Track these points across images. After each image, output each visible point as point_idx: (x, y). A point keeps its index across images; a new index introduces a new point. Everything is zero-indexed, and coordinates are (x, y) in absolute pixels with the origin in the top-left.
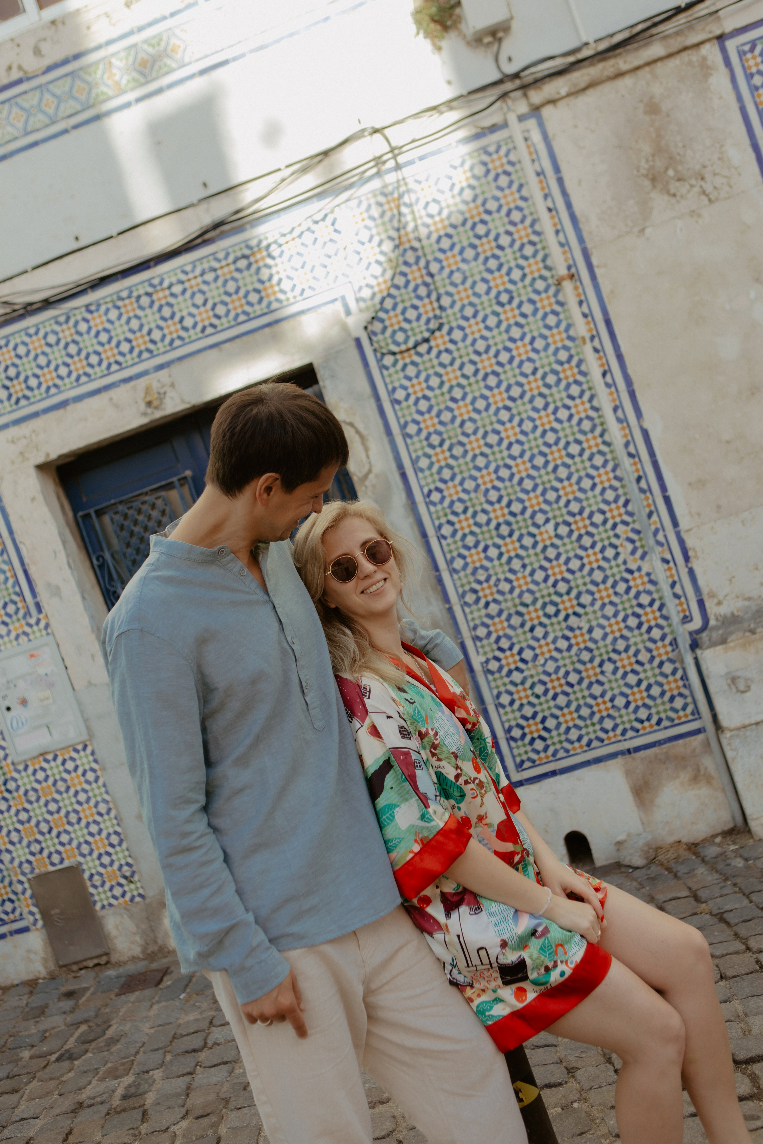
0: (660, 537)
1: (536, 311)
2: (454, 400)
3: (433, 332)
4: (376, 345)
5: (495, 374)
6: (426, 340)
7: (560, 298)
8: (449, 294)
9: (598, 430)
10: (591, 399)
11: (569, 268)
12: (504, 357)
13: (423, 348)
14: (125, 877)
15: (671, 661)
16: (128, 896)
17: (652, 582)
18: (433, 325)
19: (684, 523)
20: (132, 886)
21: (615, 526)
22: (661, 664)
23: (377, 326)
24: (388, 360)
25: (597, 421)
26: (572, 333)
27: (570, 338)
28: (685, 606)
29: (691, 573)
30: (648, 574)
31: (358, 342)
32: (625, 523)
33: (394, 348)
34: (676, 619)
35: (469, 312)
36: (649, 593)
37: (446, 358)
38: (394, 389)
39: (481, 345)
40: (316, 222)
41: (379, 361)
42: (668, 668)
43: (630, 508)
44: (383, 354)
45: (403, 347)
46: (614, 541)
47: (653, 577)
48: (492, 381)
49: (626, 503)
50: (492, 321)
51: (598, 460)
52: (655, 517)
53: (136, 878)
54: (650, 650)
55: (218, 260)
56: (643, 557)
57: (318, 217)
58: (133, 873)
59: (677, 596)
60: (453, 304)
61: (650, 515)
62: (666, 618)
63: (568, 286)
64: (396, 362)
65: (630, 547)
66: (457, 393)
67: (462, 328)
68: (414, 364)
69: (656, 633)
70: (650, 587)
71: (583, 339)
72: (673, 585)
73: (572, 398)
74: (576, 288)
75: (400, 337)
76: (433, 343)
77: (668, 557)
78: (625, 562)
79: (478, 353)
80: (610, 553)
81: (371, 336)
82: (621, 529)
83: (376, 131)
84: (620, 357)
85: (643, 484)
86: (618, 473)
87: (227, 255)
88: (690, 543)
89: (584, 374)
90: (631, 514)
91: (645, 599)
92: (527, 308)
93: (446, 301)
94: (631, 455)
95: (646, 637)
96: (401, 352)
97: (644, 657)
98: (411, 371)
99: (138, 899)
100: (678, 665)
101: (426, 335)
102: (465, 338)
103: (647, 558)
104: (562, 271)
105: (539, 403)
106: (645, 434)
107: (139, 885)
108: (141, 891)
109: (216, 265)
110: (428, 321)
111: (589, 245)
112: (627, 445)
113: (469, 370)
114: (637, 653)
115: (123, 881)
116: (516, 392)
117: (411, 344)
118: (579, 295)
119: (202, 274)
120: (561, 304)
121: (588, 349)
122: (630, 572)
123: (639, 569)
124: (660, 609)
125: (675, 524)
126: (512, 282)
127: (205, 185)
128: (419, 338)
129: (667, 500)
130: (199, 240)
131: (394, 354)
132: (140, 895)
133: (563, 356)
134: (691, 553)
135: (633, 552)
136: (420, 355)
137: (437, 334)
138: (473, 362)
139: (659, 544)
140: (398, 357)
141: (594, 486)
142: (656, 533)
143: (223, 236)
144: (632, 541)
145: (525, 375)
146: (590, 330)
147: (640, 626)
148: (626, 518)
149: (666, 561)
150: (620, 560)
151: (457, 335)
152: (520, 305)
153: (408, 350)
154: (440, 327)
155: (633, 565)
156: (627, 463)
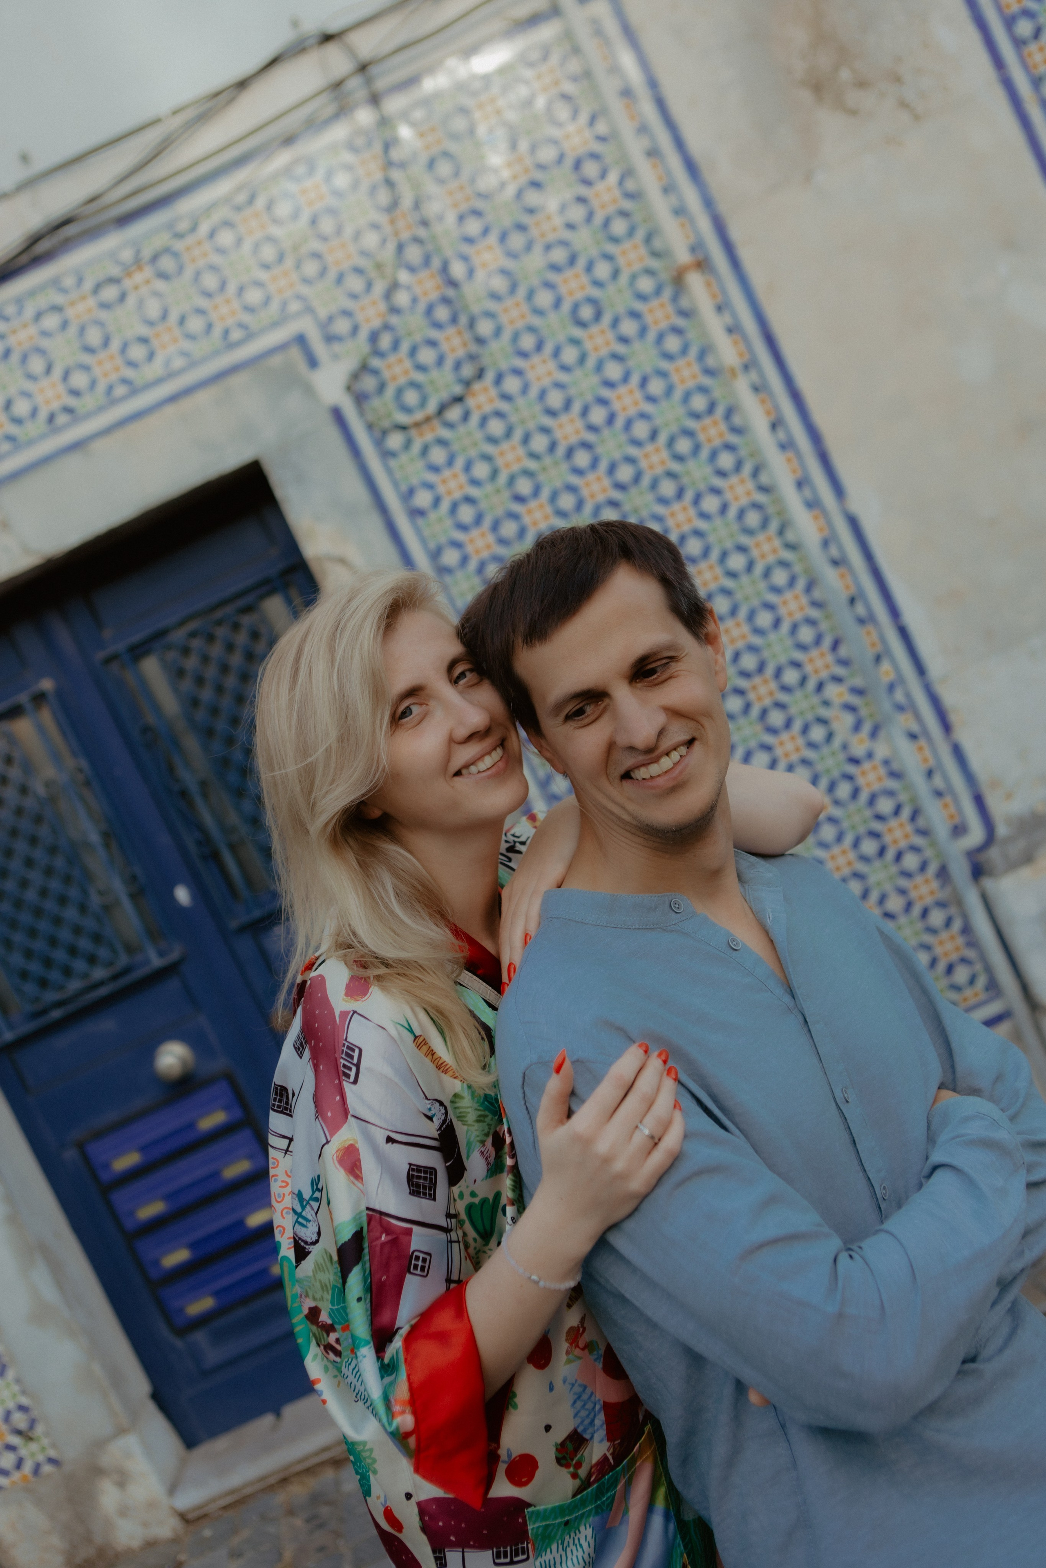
0: (899, 696)
1: (643, 331)
2: (519, 499)
3: (467, 384)
4: (370, 417)
5: (586, 446)
6: (459, 399)
7: (684, 303)
8: (490, 315)
9: (774, 526)
10: (755, 473)
11: (693, 249)
12: (598, 415)
13: (454, 414)
14: (19, 1433)
15: (941, 905)
16: (28, 1467)
17: (895, 775)
18: (468, 371)
19: (935, 667)
20: (34, 1447)
21: (820, 687)
22: (925, 913)
23: (369, 383)
24: (395, 441)
25: (771, 510)
26: (710, 361)
27: (709, 372)
28: (952, 809)
29: (958, 752)
30: (886, 762)
31: (337, 415)
32: (837, 679)
33: (402, 418)
34: (942, 830)
35: (528, 342)
36: (890, 793)
37: (496, 427)
38: (411, 492)
39: (555, 399)
40: (238, 209)
41: (379, 443)
42: (937, 918)
43: (843, 651)
44: (385, 433)
45: (419, 416)
46: (824, 712)
47: (895, 766)
48: (582, 459)
49: (835, 645)
50: (570, 355)
51: (780, 577)
52: (886, 666)
53: (39, 1429)
54: (902, 892)
55: (64, 291)
56: (874, 733)
57: (241, 198)
58: (32, 1423)
59: (939, 794)
60: (498, 332)
61: (878, 659)
62: (924, 832)
63: (695, 281)
64: (408, 445)
65: (849, 719)
66: (524, 487)
67: (518, 372)
68: (442, 442)
69: (911, 861)
70: (891, 784)
71: (733, 372)
72: (930, 773)
73: (722, 474)
74: (708, 285)
75: (411, 397)
76: (471, 402)
77: (915, 728)
78: (845, 747)
79: (551, 413)
80: (817, 733)
81: (360, 399)
82: (833, 691)
83: (327, 38)
84: (796, 397)
85: (860, 609)
86: (817, 594)
87: (80, 281)
88: (949, 697)
89: (737, 430)
90: (844, 663)
91: (885, 806)
92: (629, 327)
93: (485, 328)
94: (835, 563)
95: (894, 869)
96: (417, 425)
97: (895, 904)
98: (438, 455)
99: (47, 1469)
100: (953, 910)
101: (458, 390)
102: (525, 389)
103: (882, 734)
104: (683, 256)
105: (668, 488)
106: (854, 523)
107: (45, 1441)
108: (52, 1453)
109: (59, 299)
110: (458, 366)
111: (723, 207)
112: (825, 543)
113: (539, 443)
114: (882, 899)
115: (15, 1440)
116: (625, 473)
117: (432, 407)
118: (714, 296)
119: (38, 316)
120: (684, 314)
121: (742, 386)
122: (855, 761)
123: (870, 755)
124: (914, 816)
125: (920, 669)
126: (598, 284)
127: (25, 158)
128: (444, 395)
129: (904, 633)
130: (25, 259)
131: (403, 428)
132: (51, 1461)
133: (699, 403)
134: (953, 718)
135: (857, 727)
136: (450, 426)
137: (477, 387)
138: (545, 430)
139: (900, 708)
140: (413, 432)
141: (777, 623)
142: (891, 688)
143: (67, 245)
144: (850, 708)
145: (637, 443)
146: (741, 355)
147: (882, 852)
148: (840, 671)
149: (913, 736)
150: (837, 742)
151: (512, 385)
152: (615, 323)
153: (428, 419)
154: (480, 374)
155: (859, 749)
156: (831, 576)
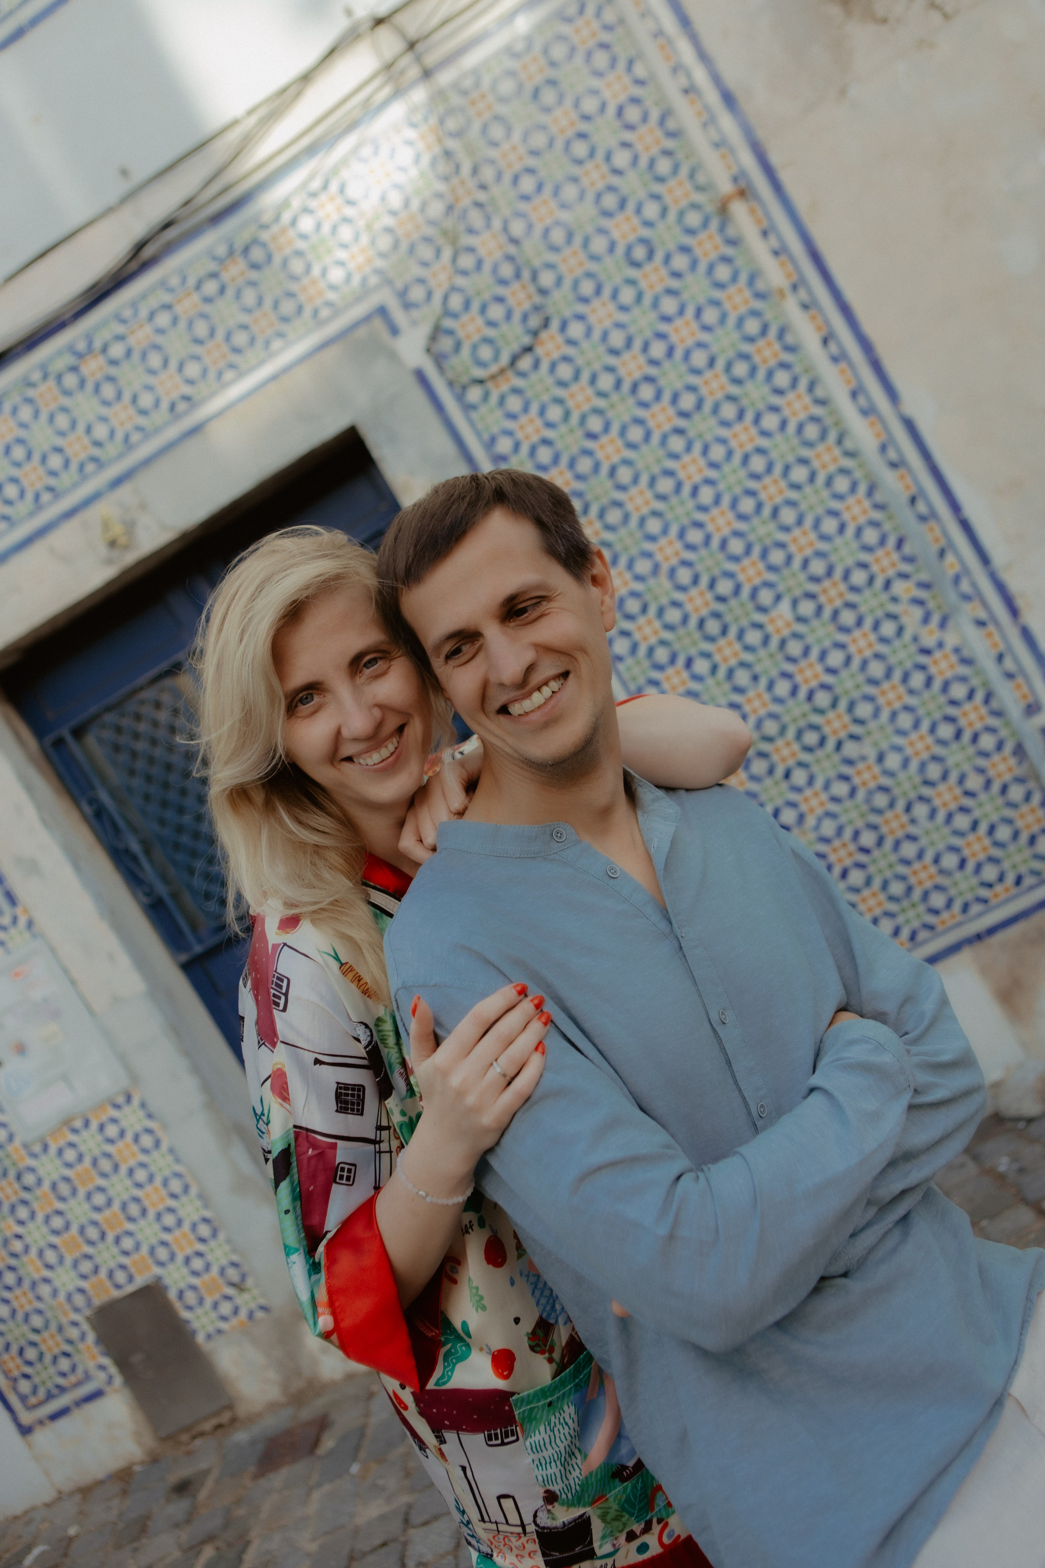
0: (965, 586)
1: (694, 264)
2: (592, 436)
3: (535, 334)
4: (450, 375)
5: (649, 379)
6: (529, 349)
7: (731, 232)
8: (550, 266)
9: (832, 436)
10: (811, 387)
11: (735, 179)
12: (658, 350)
13: (525, 363)
14: (233, 1285)
15: (1020, 780)
16: (243, 1314)
17: (967, 661)
18: (534, 322)
19: (999, 555)
20: (246, 1296)
21: (888, 585)
22: (1004, 789)
23: (445, 344)
24: (474, 394)
25: (828, 421)
26: (760, 285)
27: (760, 296)
28: (1025, 689)
29: (1027, 635)
30: (957, 650)
31: (421, 377)
32: (904, 576)
33: (479, 373)
34: (1015, 711)
35: (587, 288)
36: (963, 679)
37: (565, 371)
38: (493, 440)
39: (617, 339)
40: (314, 195)
41: (460, 397)
42: (1016, 793)
43: (907, 549)
44: (464, 388)
45: (494, 369)
46: (893, 608)
47: (966, 653)
48: (646, 392)
49: (900, 544)
50: (627, 295)
51: (842, 484)
52: (950, 558)
53: (250, 1282)
54: (981, 771)
55: (171, 290)
56: (943, 624)
57: (316, 184)
58: (243, 1277)
59: (1010, 676)
60: (559, 281)
61: (942, 553)
62: (998, 714)
63: (739, 210)
64: (486, 396)
65: (917, 613)
66: (595, 424)
67: (580, 317)
68: (516, 391)
69: (987, 742)
70: (963, 670)
71: (781, 293)
72: (1000, 658)
73: (779, 392)
74: (752, 211)
75: (485, 353)
76: (539, 351)
77: (983, 615)
78: (915, 639)
79: (614, 352)
80: (888, 628)
81: (439, 360)
82: (900, 588)
83: (379, 22)
84: (845, 310)
85: (922, 507)
86: (878, 497)
87: (184, 280)
88: (1014, 585)
89: (790, 349)
90: (910, 559)
91: (958, 691)
92: (680, 262)
93: (547, 279)
94: (893, 465)
95: (971, 750)
96: (493, 377)
97: (974, 782)
98: (514, 404)
99: (260, 1315)
100: (1031, 785)
101: (526, 340)
102: (589, 332)
103: (951, 624)
104: (726, 187)
105: (729, 411)
106: (910, 426)
107: (255, 1292)
108: (262, 1301)
109: (167, 298)
110: (525, 318)
111: (761, 134)
112: (883, 448)
113: (606, 382)
114: (962, 779)
115: (230, 1291)
116: (687, 402)
117: (505, 359)
118: (759, 222)
119: (152, 316)
120: (733, 242)
121: (791, 306)
122: (926, 652)
123: (940, 645)
124: (987, 700)
125: (984, 558)
126: (648, 224)
127: (124, 173)
128: (515, 347)
129: (966, 526)
130: (134, 265)
131: (481, 382)
132: (263, 1308)
133: (752, 326)
134: (1020, 603)
135: (926, 619)
136: (523, 375)
137: (544, 335)
138: (610, 369)
139: (966, 598)
140: (490, 385)
141: (842, 528)
142: (957, 580)
143: (169, 248)
144: (919, 602)
145: (696, 372)
146: (789, 276)
147: (958, 735)
148: (906, 568)
149: (981, 624)
150: (907, 636)
151: (576, 330)
152: (667, 259)
153: (502, 371)
154: (546, 323)
155: (929, 641)
156: (889, 478)
